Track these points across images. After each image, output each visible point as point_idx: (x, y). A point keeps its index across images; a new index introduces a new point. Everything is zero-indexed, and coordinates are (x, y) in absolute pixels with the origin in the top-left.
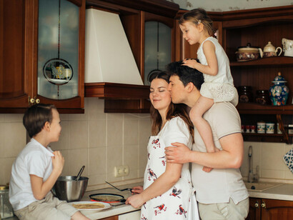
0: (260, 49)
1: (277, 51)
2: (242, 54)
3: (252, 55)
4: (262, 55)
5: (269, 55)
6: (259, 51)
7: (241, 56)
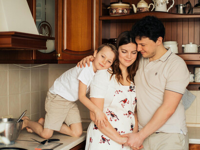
0: (134, 5)
1: (149, 7)
2: (116, 9)
3: (125, 10)
4: (135, 10)
5: (143, 11)
6: (132, 7)
7: (114, 11)
